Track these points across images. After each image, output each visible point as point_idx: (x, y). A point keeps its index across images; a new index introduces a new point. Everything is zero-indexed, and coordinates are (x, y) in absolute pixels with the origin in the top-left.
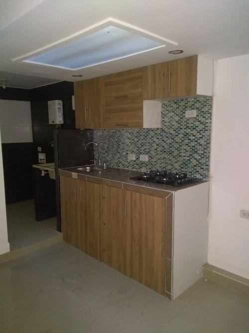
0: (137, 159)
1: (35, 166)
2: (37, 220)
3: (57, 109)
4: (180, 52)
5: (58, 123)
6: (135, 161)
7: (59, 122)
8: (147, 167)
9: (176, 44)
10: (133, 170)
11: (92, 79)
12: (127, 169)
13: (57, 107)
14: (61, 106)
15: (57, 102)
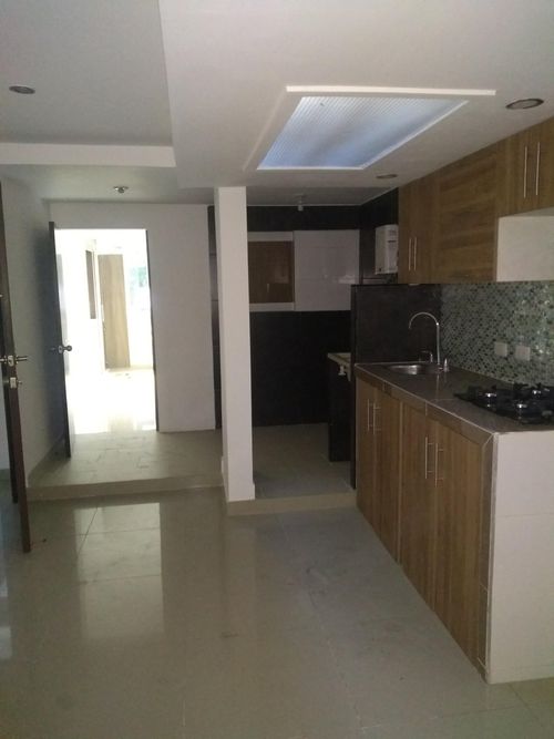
0: (511, 353)
1: (330, 356)
2: (332, 459)
3: (387, 244)
4: (535, 102)
5: (388, 272)
6: (506, 359)
7: (390, 269)
8: (528, 374)
9: (492, 92)
10: (502, 379)
11: (423, 179)
12: (492, 375)
13: (388, 238)
14: (395, 238)
15: (388, 228)
